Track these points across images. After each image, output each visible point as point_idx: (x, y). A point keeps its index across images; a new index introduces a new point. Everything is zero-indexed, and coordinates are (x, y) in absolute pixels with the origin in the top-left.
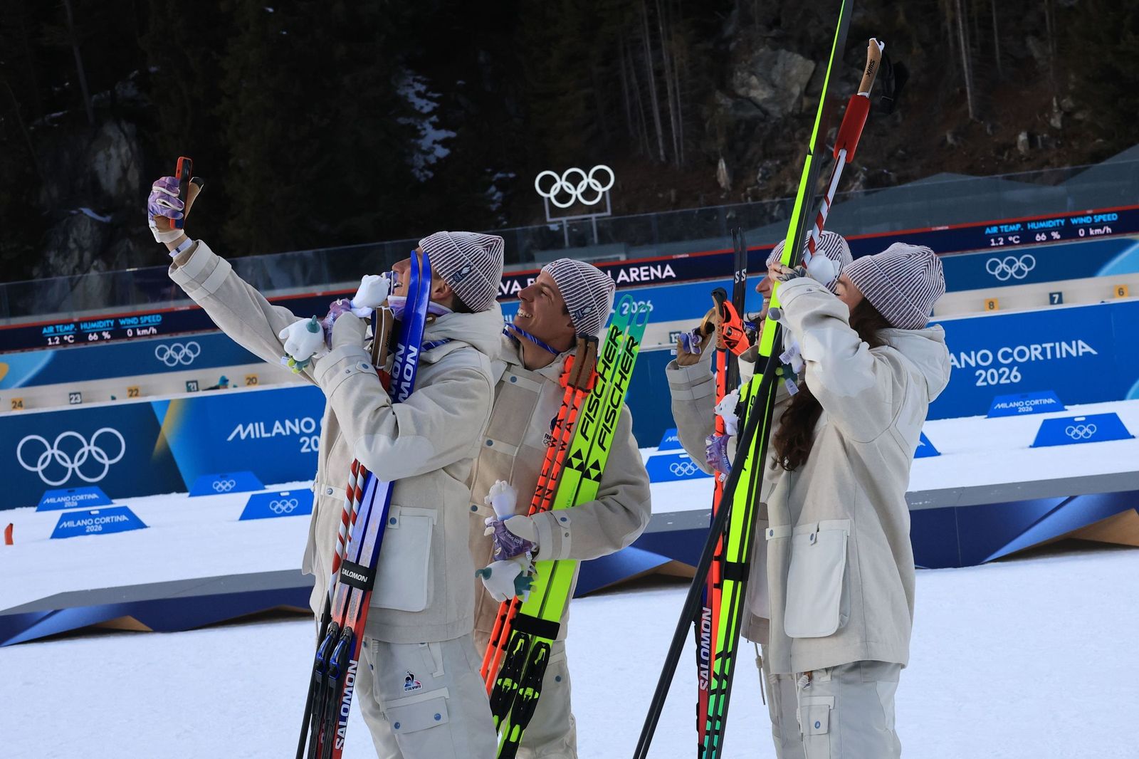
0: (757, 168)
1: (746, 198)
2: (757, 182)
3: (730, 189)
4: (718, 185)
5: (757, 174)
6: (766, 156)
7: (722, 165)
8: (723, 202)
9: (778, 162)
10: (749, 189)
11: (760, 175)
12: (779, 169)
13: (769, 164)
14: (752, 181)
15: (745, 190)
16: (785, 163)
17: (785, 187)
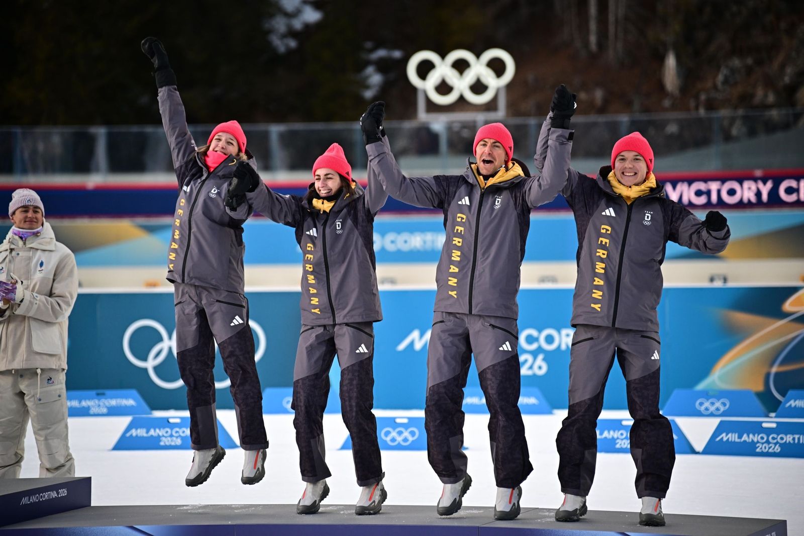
0: (718, 69)
1: (697, 108)
2: (715, 87)
3: (676, 92)
4: (661, 86)
5: (716, 76)
6: (737, 51)
7: (671, 61)
8: (665, 110)
9: (749, 61)
10: (703, 97)
11: (720, 78)
12: (749, 71)
13: (736, 62)
14: (709, 84)
15: (697, 97)
16: (759, 63)
17: (752, 96)
